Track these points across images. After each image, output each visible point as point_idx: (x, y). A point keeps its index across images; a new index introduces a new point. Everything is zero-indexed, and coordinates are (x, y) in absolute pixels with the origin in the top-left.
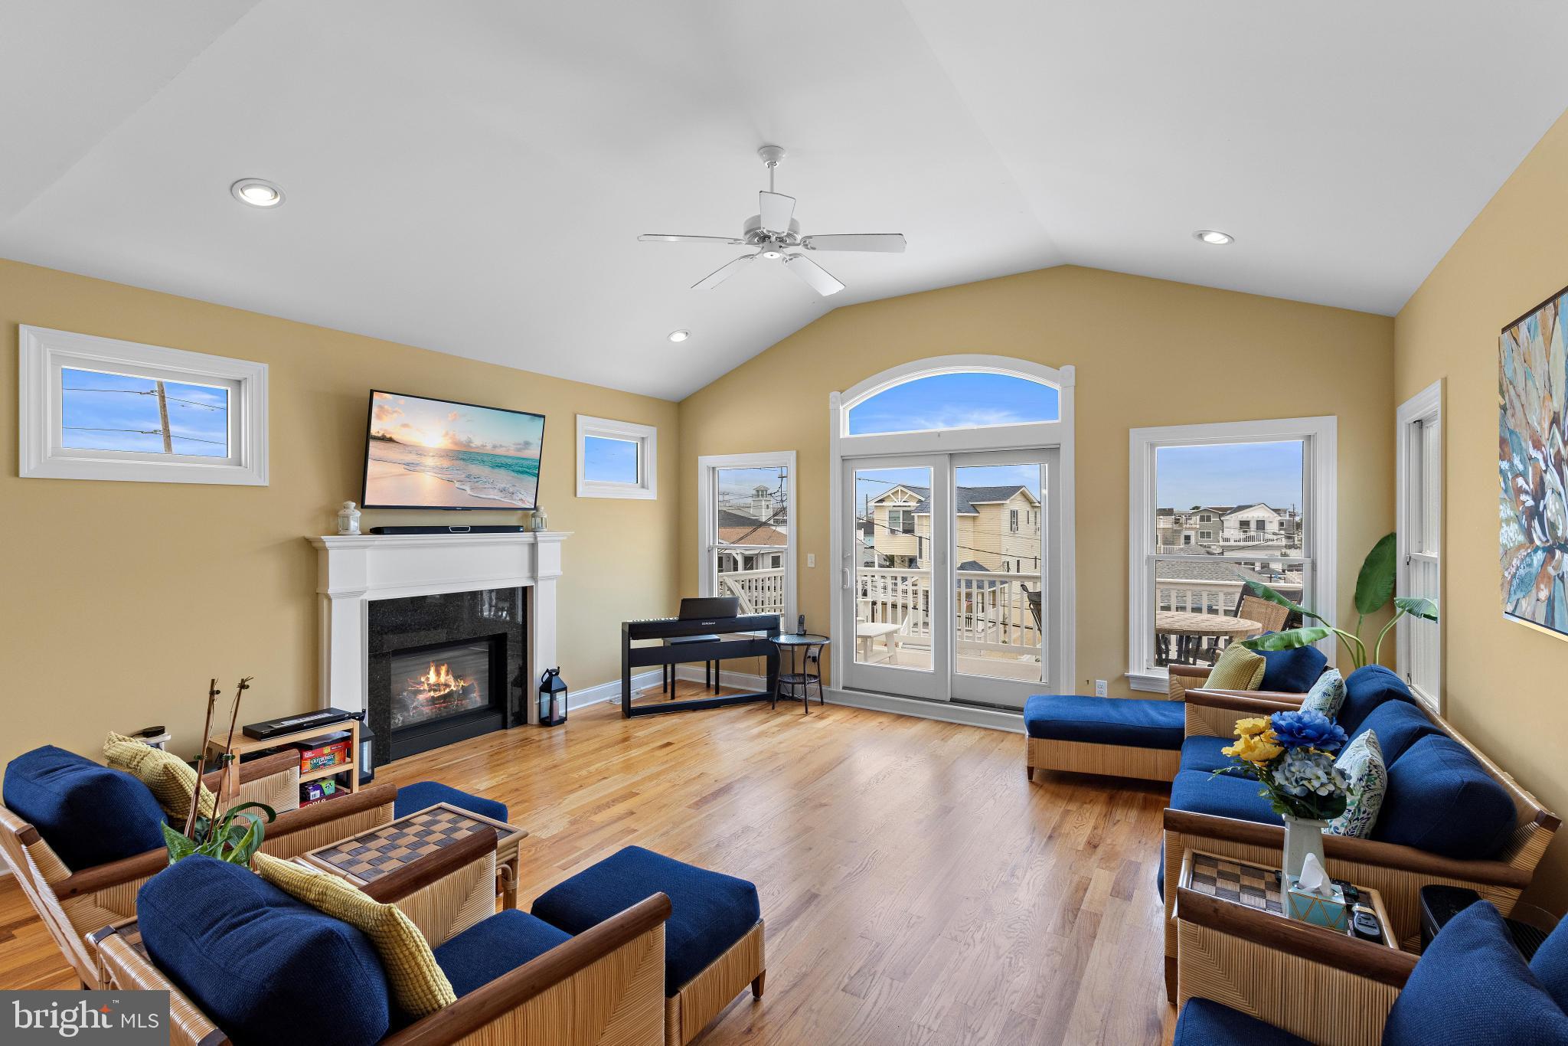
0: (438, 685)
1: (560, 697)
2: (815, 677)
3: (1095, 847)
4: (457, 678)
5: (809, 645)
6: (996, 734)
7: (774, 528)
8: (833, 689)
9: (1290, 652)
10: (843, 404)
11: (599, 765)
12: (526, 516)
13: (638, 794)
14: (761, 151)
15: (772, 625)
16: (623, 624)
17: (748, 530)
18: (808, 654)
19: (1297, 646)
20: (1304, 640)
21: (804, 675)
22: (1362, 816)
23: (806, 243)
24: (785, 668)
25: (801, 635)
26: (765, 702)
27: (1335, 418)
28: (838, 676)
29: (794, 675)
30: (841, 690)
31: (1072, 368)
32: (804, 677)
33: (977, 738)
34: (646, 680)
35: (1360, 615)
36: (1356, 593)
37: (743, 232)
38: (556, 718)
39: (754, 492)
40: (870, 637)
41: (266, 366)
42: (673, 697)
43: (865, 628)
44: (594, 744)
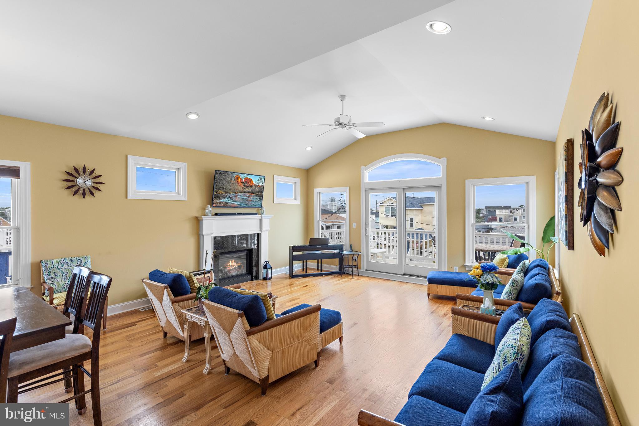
0: (232, 265)
1: (269, 271)
2: (356, 266)
3: (446, 315)
4: (237, 263)
5: (354, 254)
6: (419, 285)
7: (338, 214)
8: (362, 270)
9: (517, 255)
10: (365, 171)
11: (285, 291)
12: (258, 210)
13: (299, 299)
14: (340, 97)
15: (341, 248)
16: (290, 247)
17: (329, 215)
18: (353, 258)
19: (519, 253)
20: (521, 252)
21: (352, 265)
22: (511, 294)
23: (353, 125)
24: (345, 263)
25: (351, 251)
26: (338, 275)
27: (535, 176)
28: (364, 266)
29: (348, 265)
30: (365, 271)
31: (446, 159)
32: (352, 266)
33: (412, 286)
34: (297, 266)
35: (543, 244)
36: (543, 236)
37: (334, 122)
38: (268, 278)
39: (330, 200)
40: (376, 253)
41: (186, 163)
42: (306, 273)
43: (373, 250)
44: (282, 285)
